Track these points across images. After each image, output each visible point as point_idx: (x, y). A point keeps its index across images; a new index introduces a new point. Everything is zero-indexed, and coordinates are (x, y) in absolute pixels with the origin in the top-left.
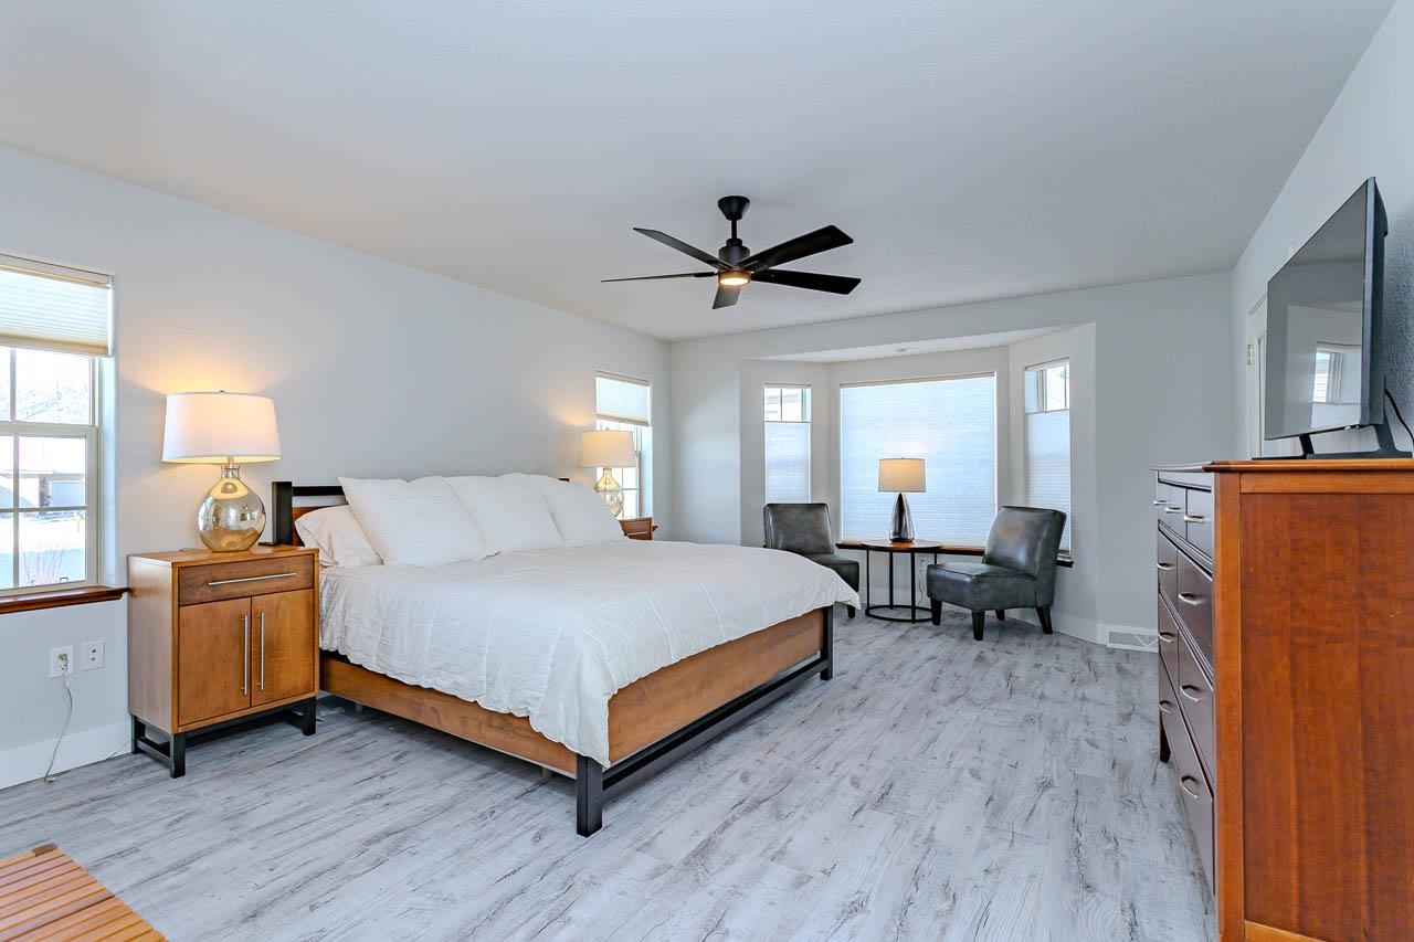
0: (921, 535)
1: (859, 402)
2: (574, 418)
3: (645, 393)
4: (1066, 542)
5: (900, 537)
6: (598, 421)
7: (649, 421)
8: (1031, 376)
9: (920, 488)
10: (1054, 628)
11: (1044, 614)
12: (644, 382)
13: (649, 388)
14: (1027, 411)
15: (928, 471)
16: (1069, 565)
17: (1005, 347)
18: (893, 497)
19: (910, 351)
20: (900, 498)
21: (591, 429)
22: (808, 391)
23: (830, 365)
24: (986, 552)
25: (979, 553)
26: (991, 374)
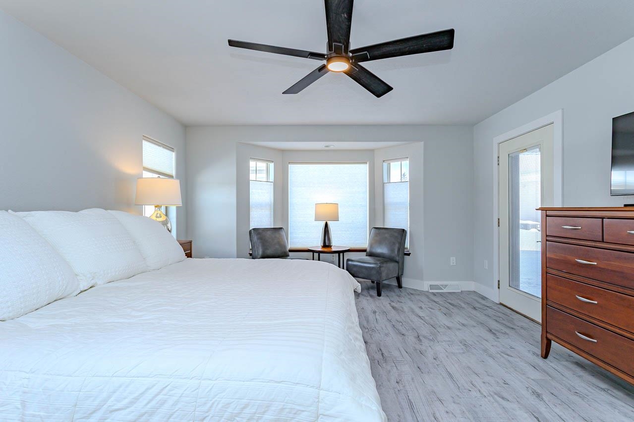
0: (337, 243)
1: (298, 172)
2: (127, 168)
3: (172, 156)
4: (407, 245)
5: (326, 244)
6: (144, 172)
7: (174, 176)
8: (385, 165)
9: (336, 219)
10: (403, 285)
11: (399, 280)
12: (172, 149)
13: (174, 154)
14: (384, 182)
15: (340, 210)
16: (409, 255)
17: (372, 151)
18: (323, 223)
19: (332, 147)
20: (326, 225)
21: (140, 177)
22: (272, 165)
23: (283, 151)
24: (368, 250)
25: (364, 251)
26: (366, 163)
